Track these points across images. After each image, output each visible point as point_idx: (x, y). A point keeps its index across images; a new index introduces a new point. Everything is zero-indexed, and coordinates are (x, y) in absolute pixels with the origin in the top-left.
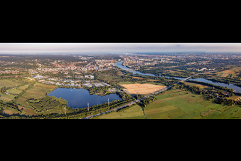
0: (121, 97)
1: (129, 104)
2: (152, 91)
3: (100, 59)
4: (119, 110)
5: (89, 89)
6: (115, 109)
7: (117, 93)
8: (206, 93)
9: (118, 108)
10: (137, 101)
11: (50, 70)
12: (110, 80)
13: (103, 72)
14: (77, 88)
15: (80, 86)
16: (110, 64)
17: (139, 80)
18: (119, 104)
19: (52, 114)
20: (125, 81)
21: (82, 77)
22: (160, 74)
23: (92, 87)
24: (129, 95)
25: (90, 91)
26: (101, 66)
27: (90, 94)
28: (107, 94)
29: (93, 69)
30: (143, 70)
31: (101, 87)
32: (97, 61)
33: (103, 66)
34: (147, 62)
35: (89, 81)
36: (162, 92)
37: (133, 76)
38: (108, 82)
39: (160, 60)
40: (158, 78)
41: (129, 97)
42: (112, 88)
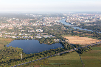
0: (63, 45)
1: (69, 51)
3: (47, 17)
4: (61, 54)
5: (39, 40)
6: (59, 54)
7: (61, 43)
9: (61, 53)
11: (7, 26)
12: (55, 33)
13: (50, 27)
14: (30, 39)
15: (32, 37)
16: (55, 21)
18: (61, 50)
19: (11, 60)
20: (67, 34)
21: (33, 31)
22: (97, 30)
23: (42, 38)
24: (70, 45)
25: (40, 41)
26: (48, 22)
27: (40, 43)
28: (53, 43)
29: (42, 25)
30: (82, 26)
31: (48, 38)
32: (46, 18)
33: (50, 22)
34: (86, 19)
35: (39, 34)
36: (97, 45)
37: (73, 30)
38: (54, 35)
39: (99, 18)
40: (95, 33)
41: (69, 46)
42: (57, 39)
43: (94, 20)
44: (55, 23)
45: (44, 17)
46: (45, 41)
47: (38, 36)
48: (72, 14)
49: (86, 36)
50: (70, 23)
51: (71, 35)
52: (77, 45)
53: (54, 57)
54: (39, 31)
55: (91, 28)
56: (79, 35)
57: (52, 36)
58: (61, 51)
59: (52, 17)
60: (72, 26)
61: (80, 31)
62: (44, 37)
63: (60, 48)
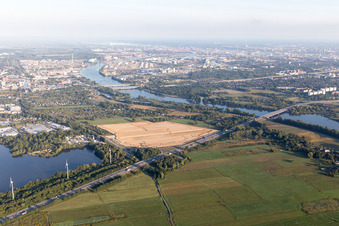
0: (99, 155)
1: (122, 173)
2: (179, 141)
3: (33, 57)
4: (95, 187)
5: (9, 143)
6: (86, 186)
7: (90, 147)
8: (327, 156)
9: (94, 181)
10: (142, 163)
12: (69, 114)
13: (47, 95)
16: (65, 73)
17: (147, 113)
18: (94, 173)
20: (110, 115)
22: (202, 98)
23: (19, 136)
24: (121, 151)
25: (11, 147)
26: (39, 77)
27: (14, 154)
28: (63, 150)
29: (15, 87)
30: (157, 87)
31: (44, 134)
32: (28, 64)
33: (46, 78)
34: (167, 65)
35: (7, 122)
36: (204, 144)
37: (130, 102)
38: (64, 120)
39: (204, 62)
40: (197, 107)
41: (121, 155)
42: (75, 134)
43: (190, 68)
44: (66, 79)
45: (23, 57)
46: (31, 145)
47: (5, 129)
48: (122, 47)
49: (171, 118)
50: (115, 79)
51: (122, 119)
52: (146, 150)
53: (72, 200)
54: (8, 109)
55: (184, 92)
56: (148, 117)
57: (58, 126)
58: (93, 176)
59: (53, 58)
60: (124, 88)
61: (149, 105)
62: (29, 131)
63: (88, 166)
